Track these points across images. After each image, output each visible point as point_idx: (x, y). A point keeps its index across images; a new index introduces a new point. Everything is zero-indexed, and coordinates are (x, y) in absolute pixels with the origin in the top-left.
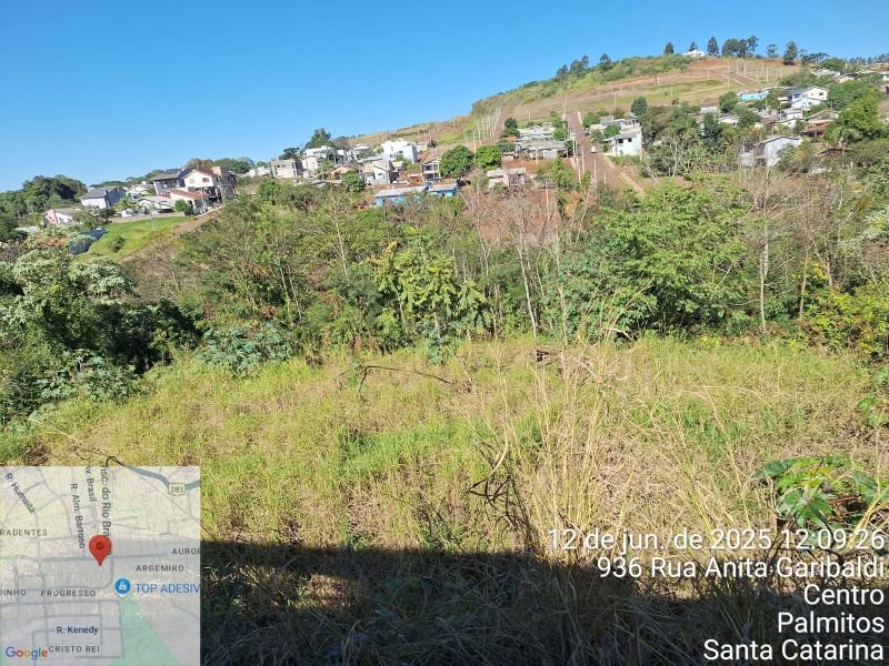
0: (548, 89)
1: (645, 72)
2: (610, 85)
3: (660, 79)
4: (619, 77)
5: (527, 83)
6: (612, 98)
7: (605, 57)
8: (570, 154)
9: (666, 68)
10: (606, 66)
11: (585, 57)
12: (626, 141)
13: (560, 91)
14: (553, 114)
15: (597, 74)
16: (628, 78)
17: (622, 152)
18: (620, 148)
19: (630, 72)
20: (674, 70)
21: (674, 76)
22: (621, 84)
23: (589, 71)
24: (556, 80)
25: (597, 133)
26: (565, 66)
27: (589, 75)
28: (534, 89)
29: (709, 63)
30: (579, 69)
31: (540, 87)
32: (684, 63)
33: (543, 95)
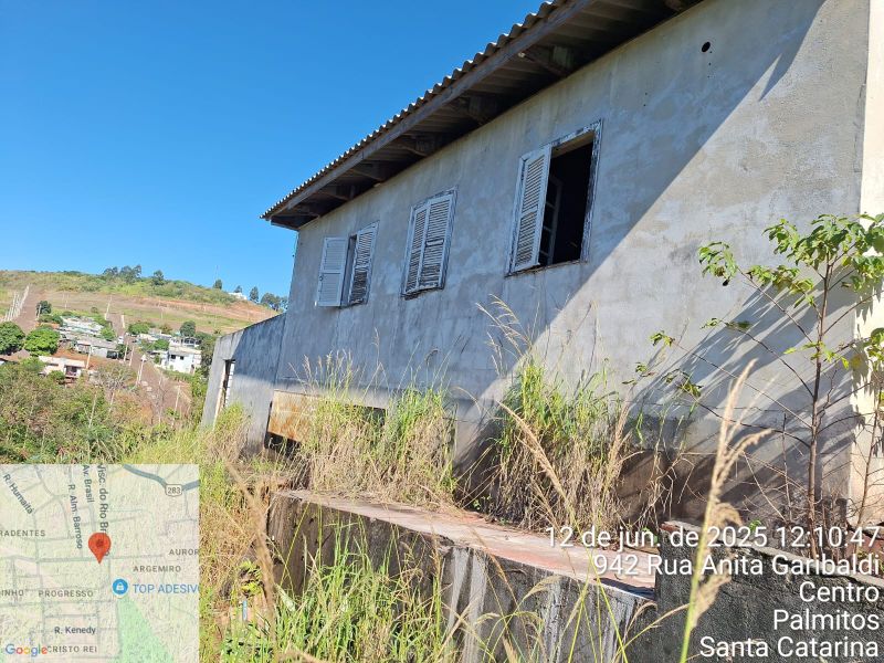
0: (90, 284)
1: (193, 298)
2: (159, 299)
3: (206, 308)
4: (169, 295)
5: (69, 270)
6: (159, 311)
7: (159, 273)
8: (121, 357)
9: (213, 300)
10: (158, 281)
11: (139, 267)
12: (178, 358)
13: (105, 289)
14: (95, 310)
15: (148, 286)
16: (177, 298)
17: (172, 367)
18: (171, 363)
19: (180, 294)
20: (220, 303)
21: (219, 309)
22: (169, 301)
23: (139, 280)
24: (103, 278)
25: (146, 343)
26: (115, 269)
27: (139, 284)
28: (75, 279)
29: (249, 308)
30: (130, 276)
31: (83, 279)
32: (229, 301)
33: (85, 288)
